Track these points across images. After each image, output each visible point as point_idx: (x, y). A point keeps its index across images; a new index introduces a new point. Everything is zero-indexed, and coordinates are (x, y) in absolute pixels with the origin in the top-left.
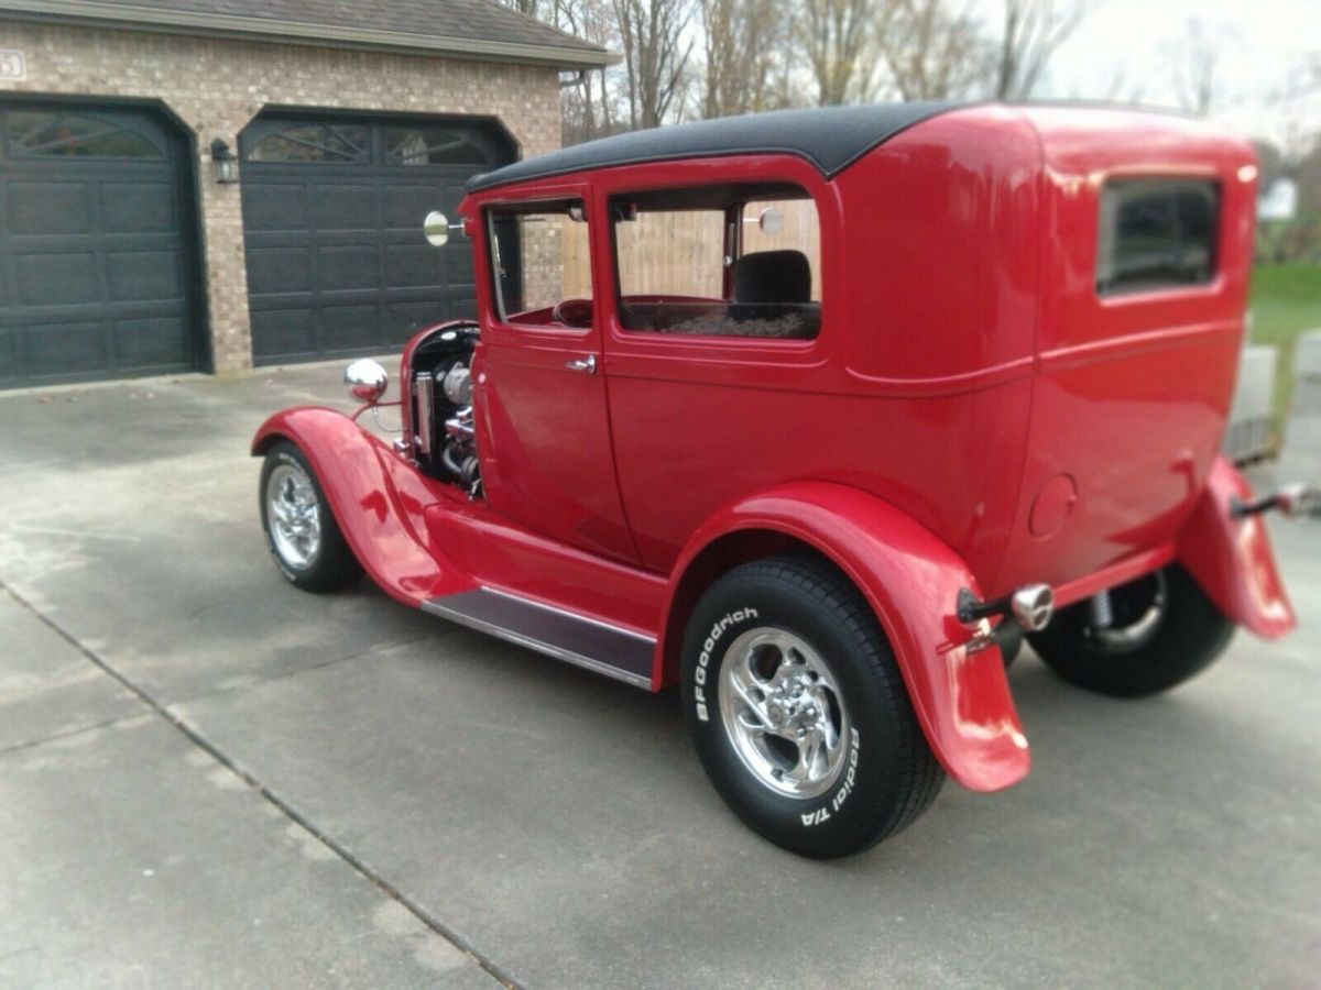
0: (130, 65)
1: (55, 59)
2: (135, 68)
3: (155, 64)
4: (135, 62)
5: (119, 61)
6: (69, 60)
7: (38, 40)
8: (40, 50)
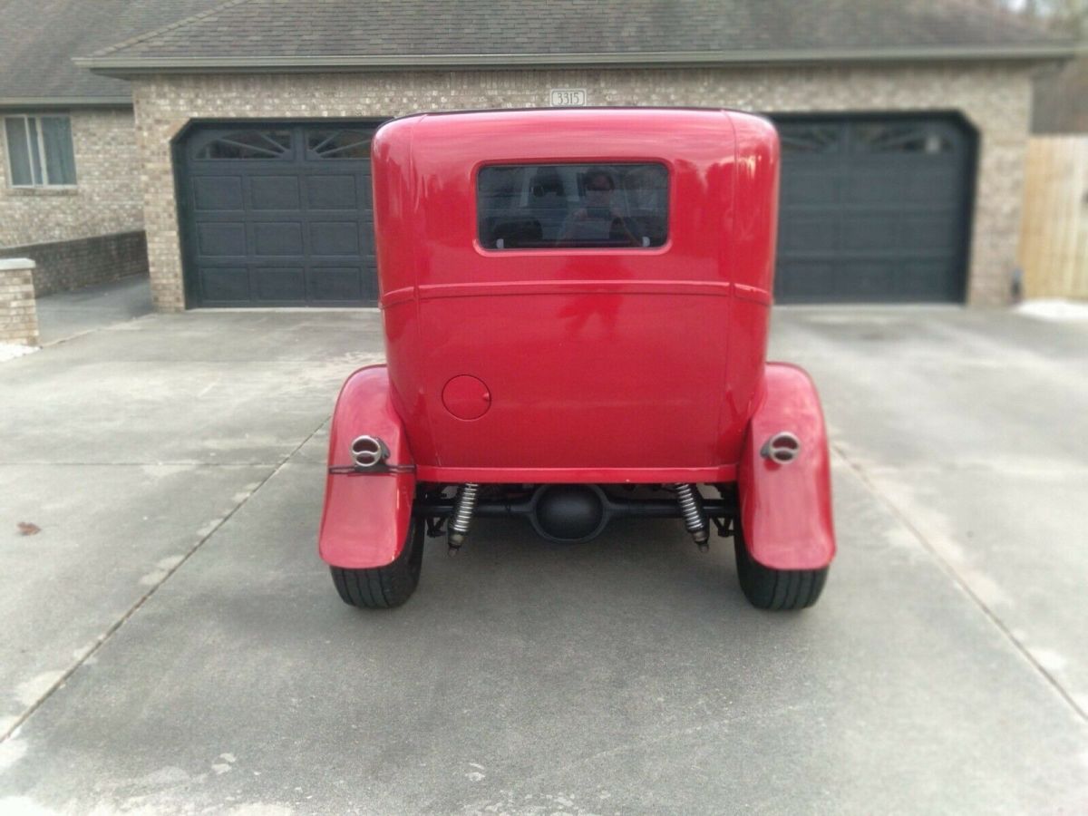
0: (654, 93)
1: (605, 92)
2: (658, 94)
3: (671, 90)
4: (657, 90)
5: (647, 90)
6: (614, 92)
7: (596, 81)
8: (596, 87)
